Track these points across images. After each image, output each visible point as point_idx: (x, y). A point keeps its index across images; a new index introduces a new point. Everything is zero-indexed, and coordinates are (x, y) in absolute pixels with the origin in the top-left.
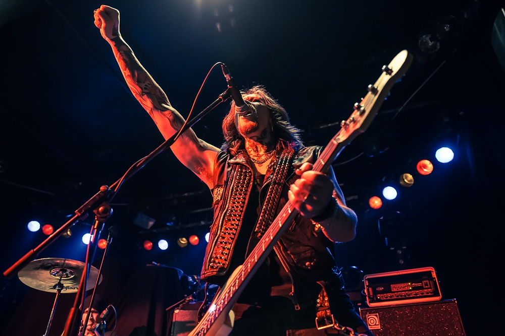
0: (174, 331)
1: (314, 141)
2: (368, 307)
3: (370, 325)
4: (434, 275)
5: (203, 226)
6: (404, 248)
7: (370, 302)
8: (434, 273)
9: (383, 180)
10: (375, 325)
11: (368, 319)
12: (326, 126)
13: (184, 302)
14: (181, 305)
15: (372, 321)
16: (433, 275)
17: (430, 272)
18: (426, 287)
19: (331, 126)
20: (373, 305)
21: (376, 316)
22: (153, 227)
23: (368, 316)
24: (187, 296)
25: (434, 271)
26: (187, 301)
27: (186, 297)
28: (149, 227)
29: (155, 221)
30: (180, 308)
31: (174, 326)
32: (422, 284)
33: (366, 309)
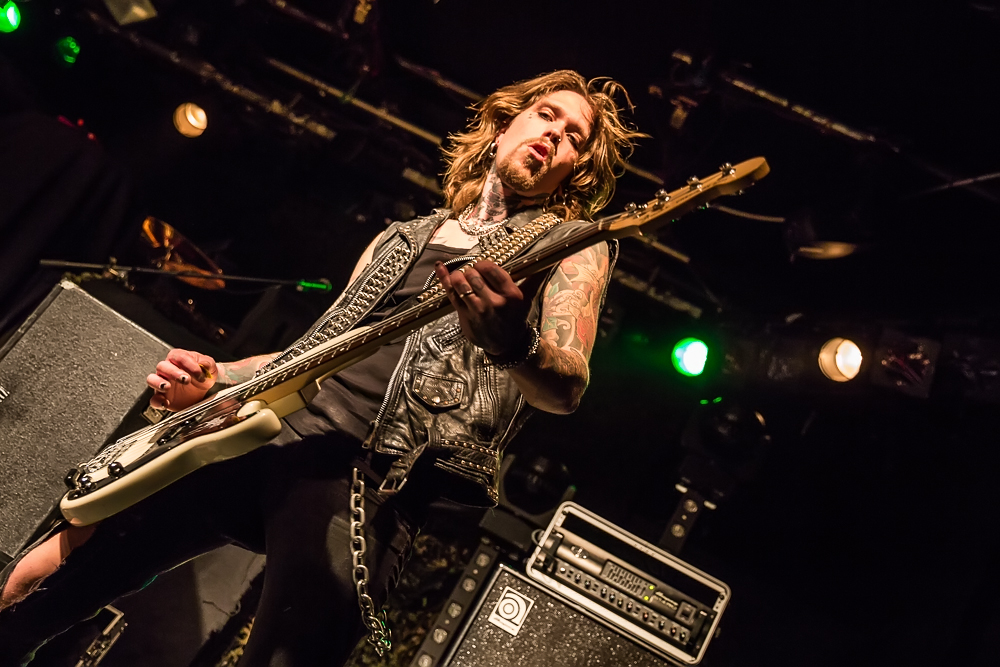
0: (30, 327)
1: (695, 104)
2: (523, 571)
3: (497, 613)
4: (720, 607)
5: (272, 114)
6: (710, 505)
7: (534, 567)
8: (724, 602)
9: (790, 319)
10: (510, 620)
11: (505, 598)
12: (751, 89)
13: (100, 272)
14: (87, 275)
15: (509, 609)
16: (717, 604)
17: (716, 595)
18: (683, 619)
19: (764, 100)
20: (537, 575)
21: (528, 603)
22: (139, 26)
23: (509, 592)
24: (118, 264)
25: (726, 598)
26: (107, 275)
27: (112, 265)
28: (125, 20)
29: (153, 13)
30: (79, 279)
31: (39, 315)
32: (678, 607)
33: (517, 574)
